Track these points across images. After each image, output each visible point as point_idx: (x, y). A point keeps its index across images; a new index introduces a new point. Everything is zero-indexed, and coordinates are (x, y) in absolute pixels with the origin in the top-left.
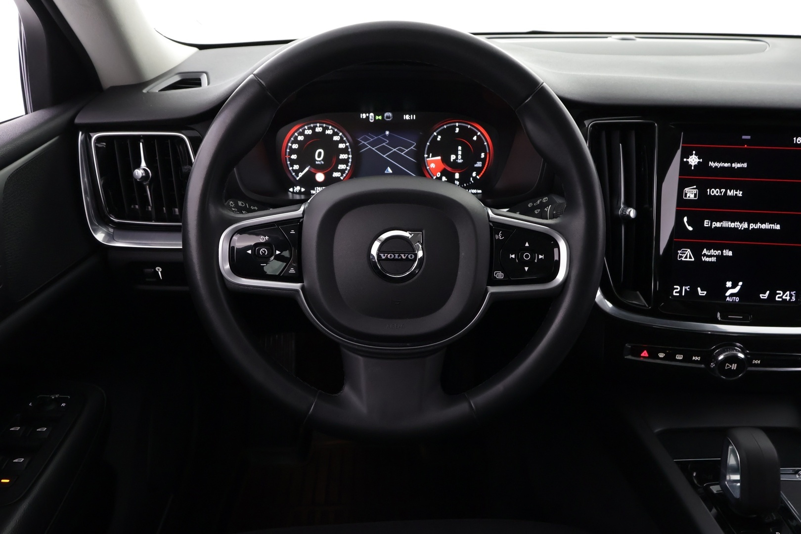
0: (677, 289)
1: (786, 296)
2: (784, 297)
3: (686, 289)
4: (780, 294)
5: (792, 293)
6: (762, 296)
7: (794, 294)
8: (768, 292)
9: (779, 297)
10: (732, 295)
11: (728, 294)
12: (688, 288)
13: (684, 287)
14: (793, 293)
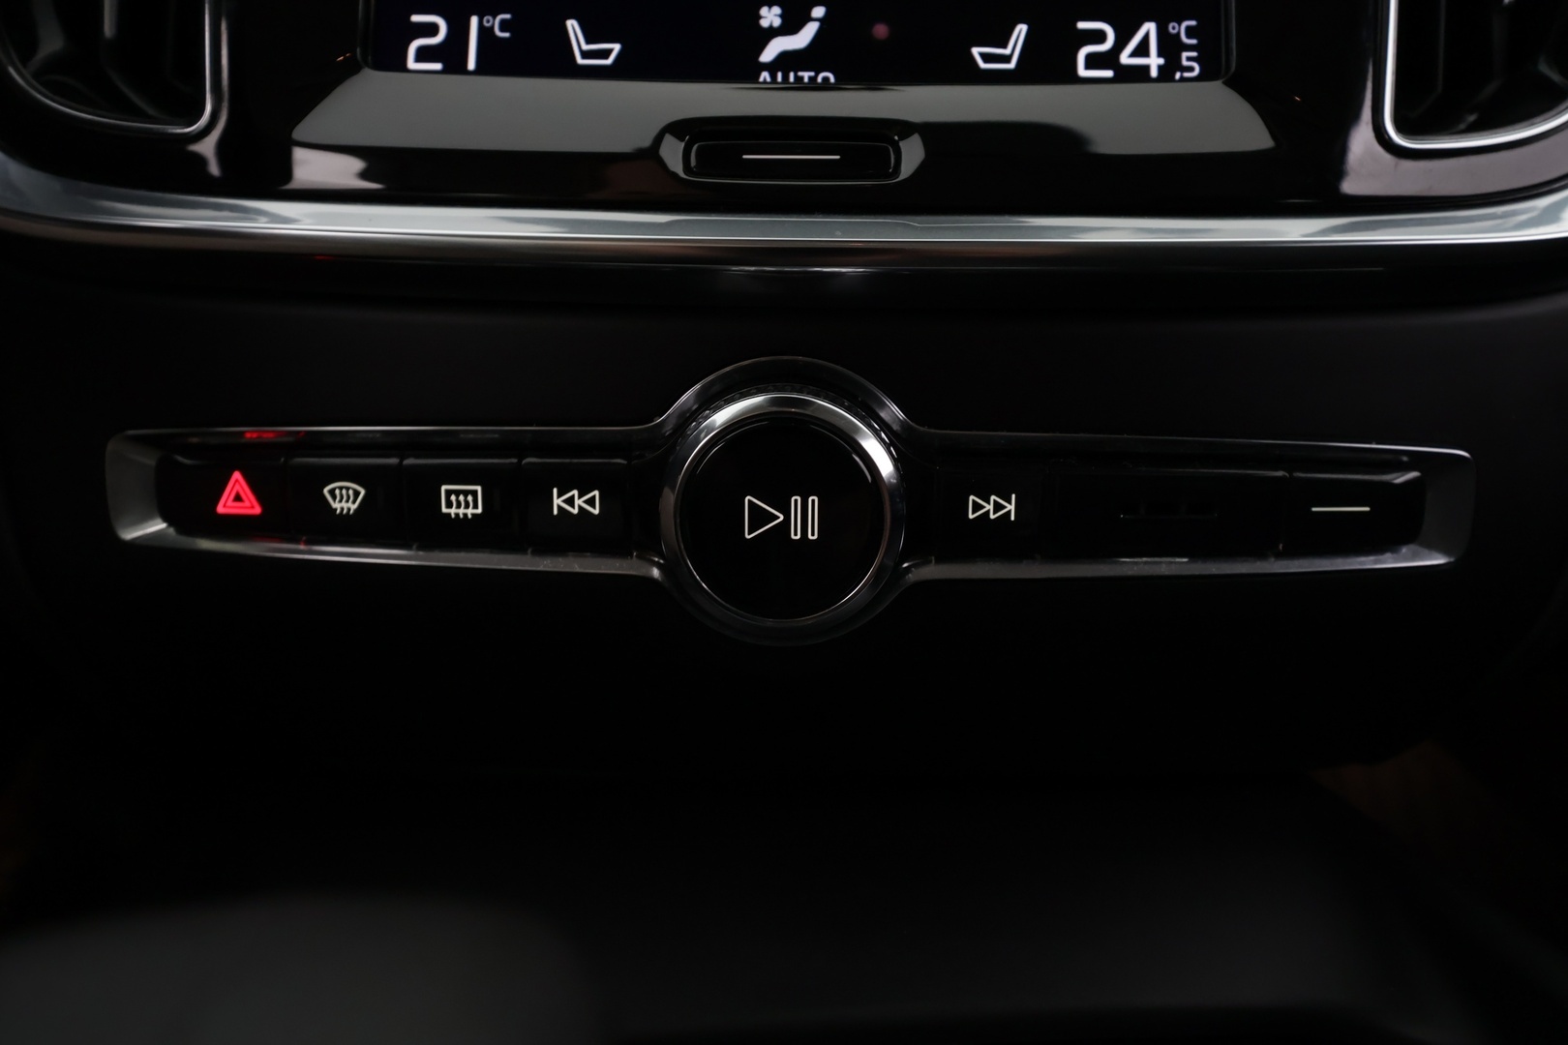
0: (431, 30)
1: (1142, 50)
2: (1125, 58)
3: (485, 33)
4: (1099, 37)
5: (1172, 28)
6: (986, 58)
7: (1190, 33)
8: (1021, 30)
9: (1093, 61)
10: (786, 60)
11: (768, 55)
12: (504, 26)
13: (474, 21)
14: (1181, 29)
